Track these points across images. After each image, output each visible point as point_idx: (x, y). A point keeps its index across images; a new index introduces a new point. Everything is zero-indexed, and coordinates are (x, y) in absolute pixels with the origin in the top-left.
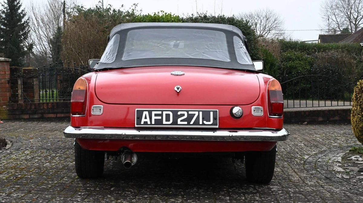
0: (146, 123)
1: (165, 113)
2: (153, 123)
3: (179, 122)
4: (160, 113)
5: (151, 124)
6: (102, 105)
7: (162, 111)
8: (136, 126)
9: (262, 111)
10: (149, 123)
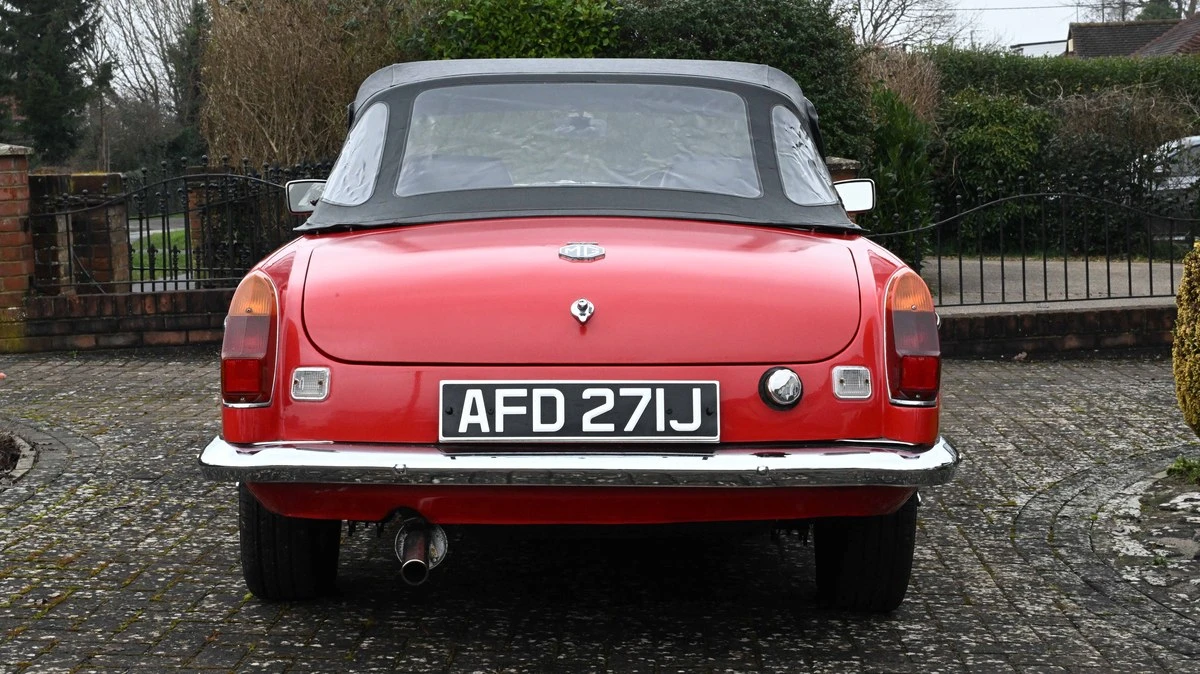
0: (474, 429)
1: (538, 394)
2: (497, 430)
3: (587, 426)
4: (523, 393)
5: (493, 432)
6: (326, 366)
7: (530, 388)
8: (442, 438)
9: (867, 381)
10: (485, 428)
